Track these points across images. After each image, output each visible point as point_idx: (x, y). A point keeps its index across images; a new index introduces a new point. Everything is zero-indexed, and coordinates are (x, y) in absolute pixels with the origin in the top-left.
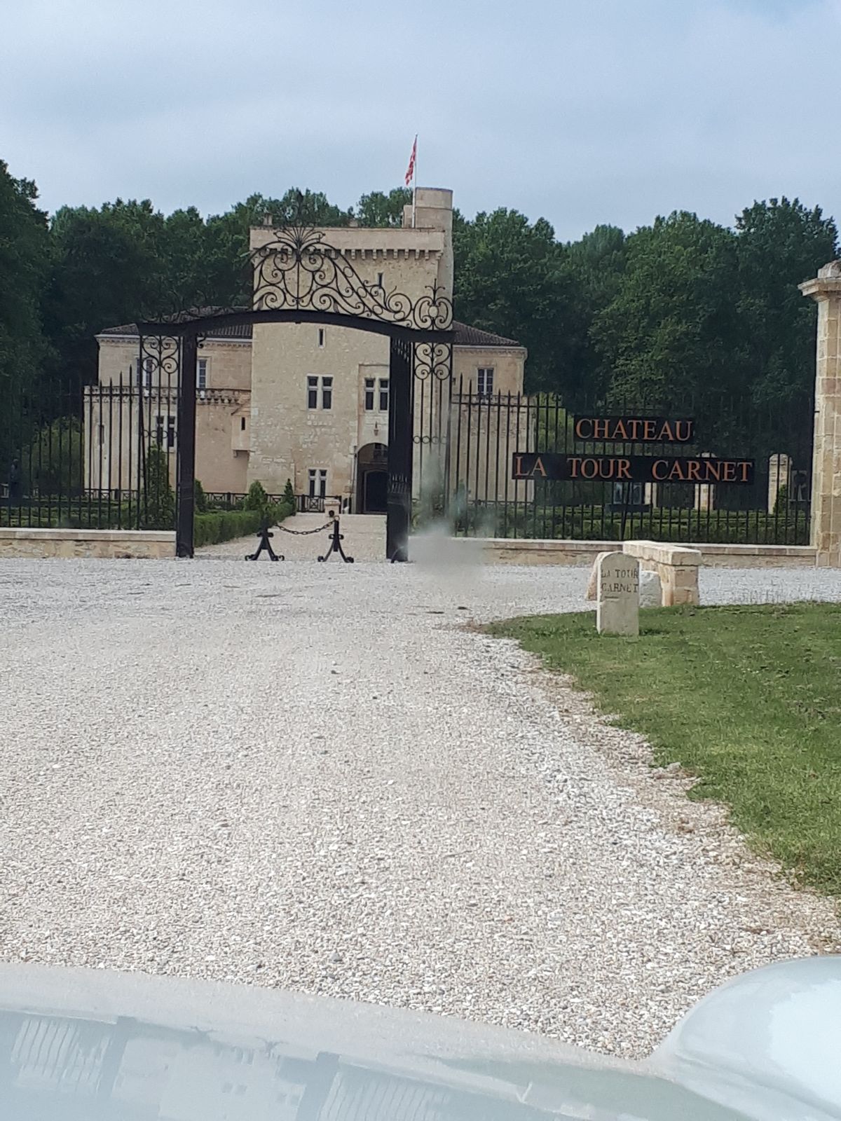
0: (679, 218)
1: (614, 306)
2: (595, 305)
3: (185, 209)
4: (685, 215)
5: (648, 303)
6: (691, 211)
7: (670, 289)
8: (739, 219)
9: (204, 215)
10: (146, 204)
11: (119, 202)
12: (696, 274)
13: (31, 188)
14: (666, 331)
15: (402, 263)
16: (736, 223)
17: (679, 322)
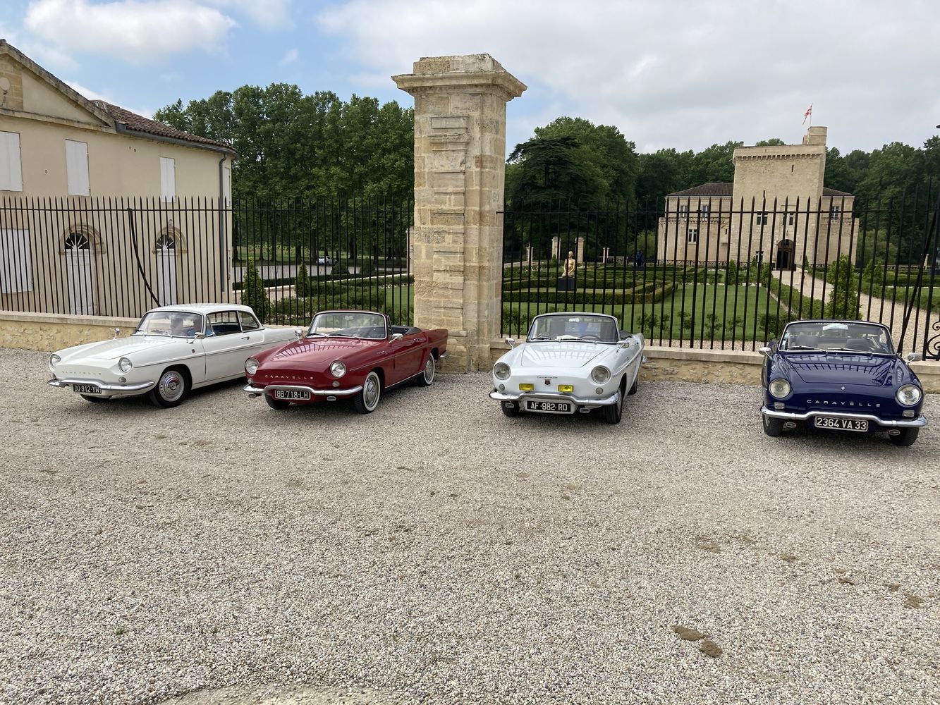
0: (894, 144)
1: (865, 182)
2: (856, 182)
3: (688, 151)
4: (897, 143)
5: (881, 180)
6: (900, 142)
7: (891, 174)
8: (926, 144)
9: (695, 153)
10: (674, 150)
11: (663, 150)
12: (905, 167)
13: (633, 145)
14: (890, 191)
15: (803, 160)
16: (924, 145)
17: (895, 187)
